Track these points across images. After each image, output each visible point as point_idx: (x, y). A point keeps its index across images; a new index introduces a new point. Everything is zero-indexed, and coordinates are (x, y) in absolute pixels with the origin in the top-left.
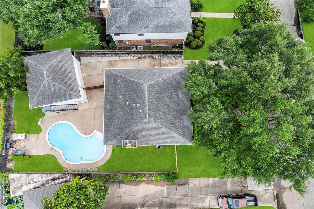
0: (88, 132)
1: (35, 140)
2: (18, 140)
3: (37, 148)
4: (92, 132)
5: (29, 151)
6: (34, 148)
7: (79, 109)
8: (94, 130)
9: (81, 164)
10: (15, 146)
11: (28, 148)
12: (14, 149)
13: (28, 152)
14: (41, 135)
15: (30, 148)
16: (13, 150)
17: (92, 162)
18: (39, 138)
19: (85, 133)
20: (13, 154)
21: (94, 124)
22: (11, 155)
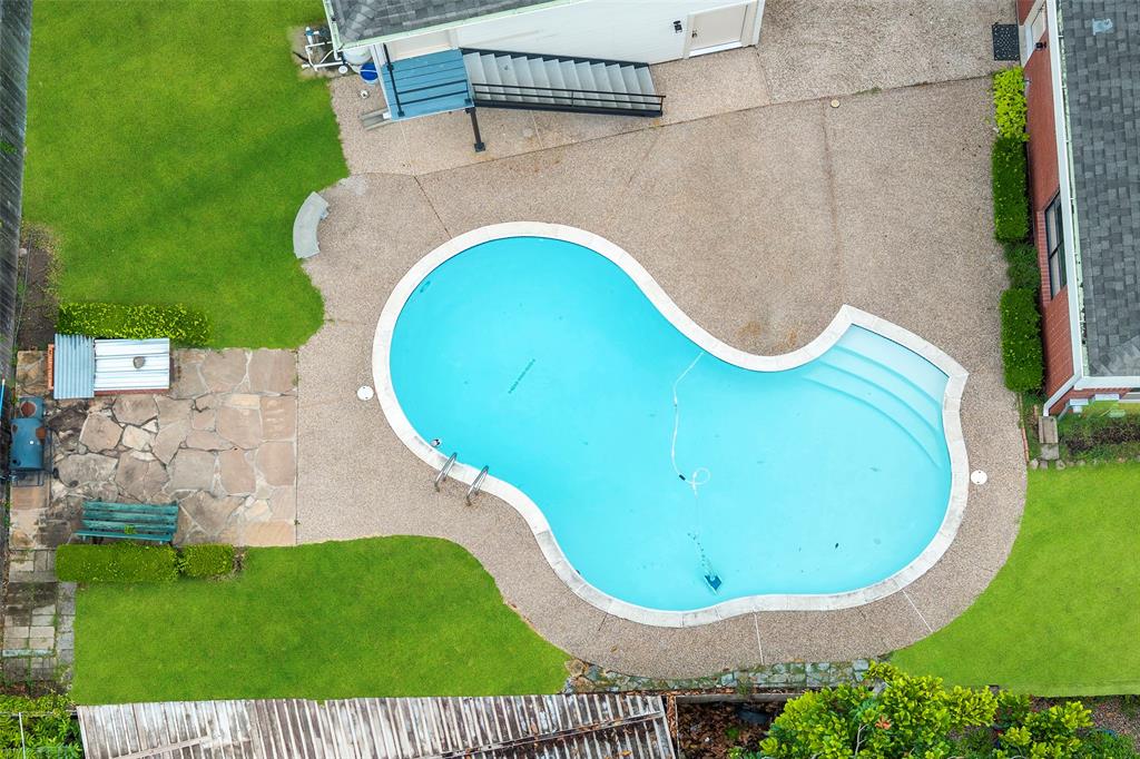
0: (777, 320)
1: (263, 397)
2: (95, 409)
3: (289, 476)
4: (816, 327)
5: (211, 504)
6: (261, 482)
7: (674, 112)
8: (836, 309)
9: (737, 619)
10: (67, 465)
11: (193, 474)
12: (58, 488)
13: (199, 512)
14: (319, 354)
15: (217, 476)
16: (51, 501)
17: (845, 603)
18: (296, 383)
19: (755, 337)
20: (51, 536)
21: (836, 250)
22: (36, 545)
